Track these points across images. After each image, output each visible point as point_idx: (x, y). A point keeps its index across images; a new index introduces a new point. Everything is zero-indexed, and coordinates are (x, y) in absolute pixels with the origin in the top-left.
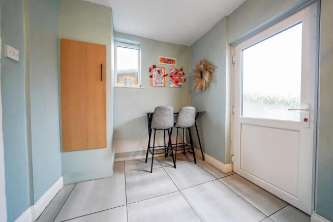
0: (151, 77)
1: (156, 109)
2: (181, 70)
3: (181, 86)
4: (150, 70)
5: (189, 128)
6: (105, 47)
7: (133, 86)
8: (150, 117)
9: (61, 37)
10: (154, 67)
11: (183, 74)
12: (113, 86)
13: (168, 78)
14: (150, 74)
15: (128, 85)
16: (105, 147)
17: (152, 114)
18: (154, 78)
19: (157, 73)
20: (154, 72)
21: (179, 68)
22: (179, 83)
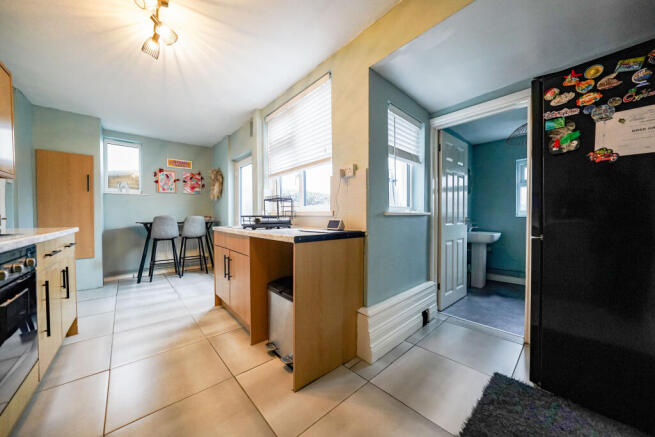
0: (157, 182)
1: (155, 218)
2: (199, 174)
3: (198, 193)
4: (155, 175)
5: (200, 238)
6: (92, 158)
7: (132, 192)
8: (148, 227)
9: (36, 147)
10: (161, 170)
11: (202, 178)
12: (102, 192)
13: (181, 183)
14: (155, 179)
15: (124, 191)
16: (93, 257)
17: (151, 224)
18: (161, 184)
19: (165, 177)
20: (161, 176)
21: (195, 172)
22: (197, 189)
